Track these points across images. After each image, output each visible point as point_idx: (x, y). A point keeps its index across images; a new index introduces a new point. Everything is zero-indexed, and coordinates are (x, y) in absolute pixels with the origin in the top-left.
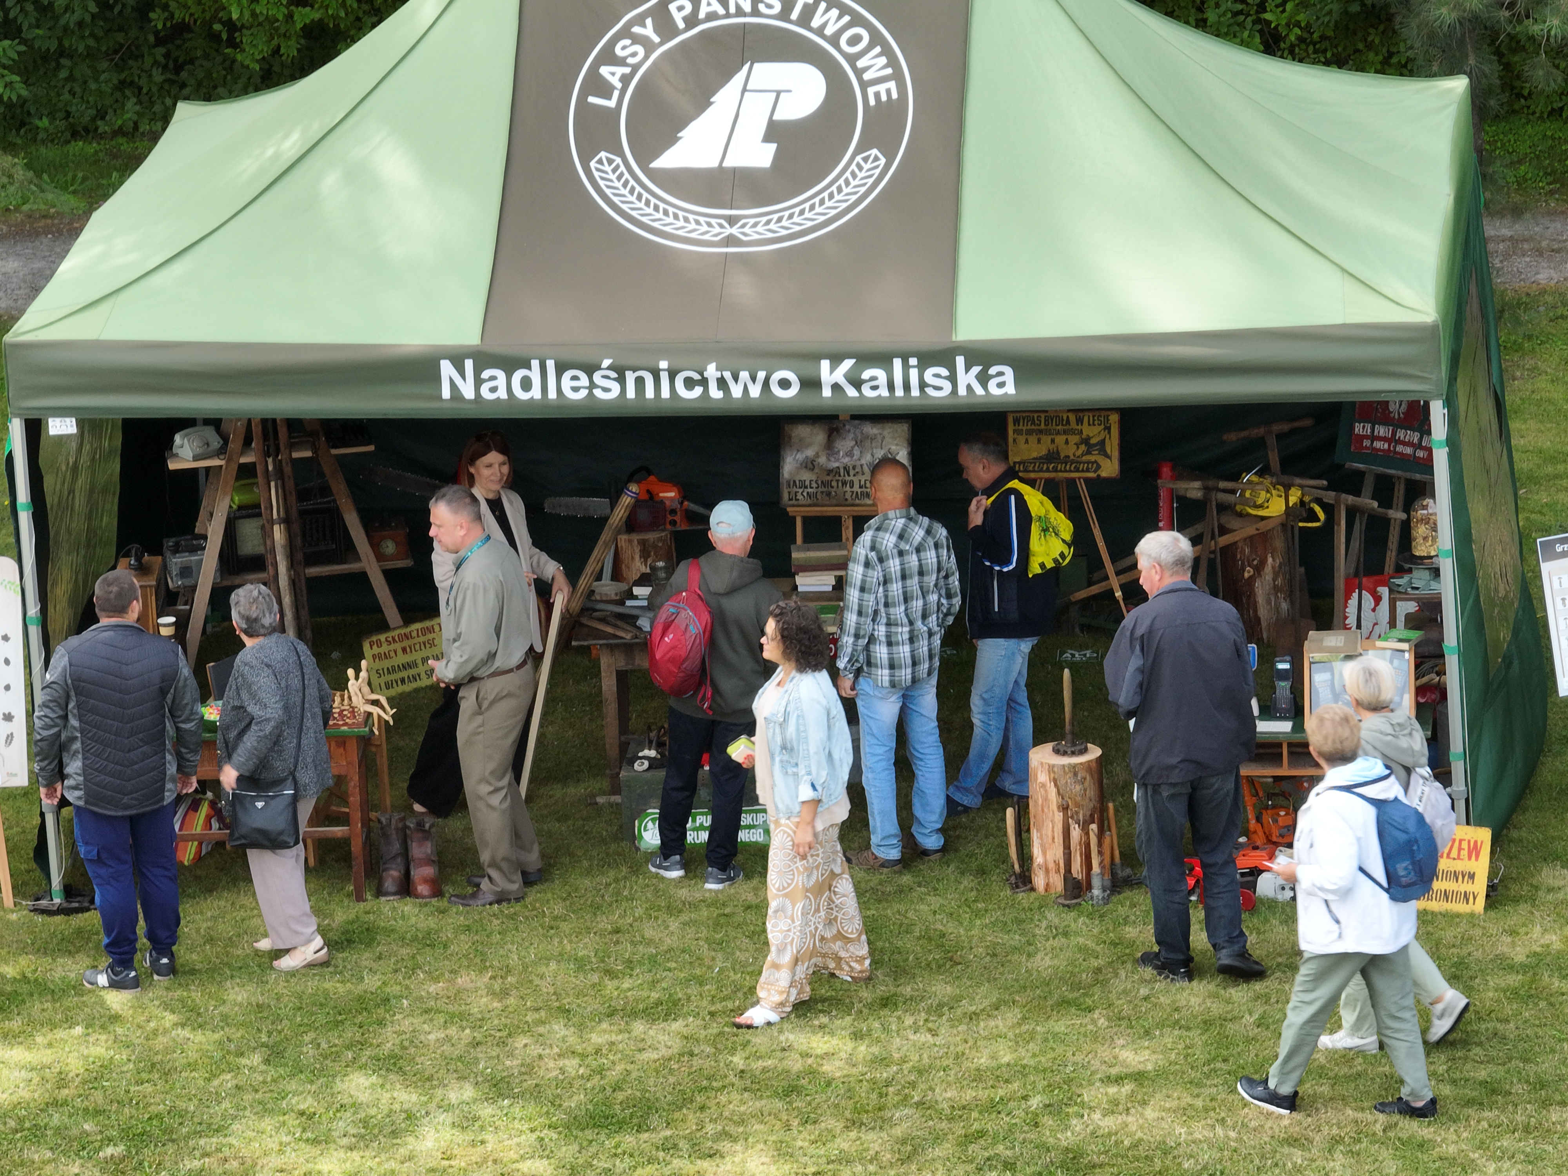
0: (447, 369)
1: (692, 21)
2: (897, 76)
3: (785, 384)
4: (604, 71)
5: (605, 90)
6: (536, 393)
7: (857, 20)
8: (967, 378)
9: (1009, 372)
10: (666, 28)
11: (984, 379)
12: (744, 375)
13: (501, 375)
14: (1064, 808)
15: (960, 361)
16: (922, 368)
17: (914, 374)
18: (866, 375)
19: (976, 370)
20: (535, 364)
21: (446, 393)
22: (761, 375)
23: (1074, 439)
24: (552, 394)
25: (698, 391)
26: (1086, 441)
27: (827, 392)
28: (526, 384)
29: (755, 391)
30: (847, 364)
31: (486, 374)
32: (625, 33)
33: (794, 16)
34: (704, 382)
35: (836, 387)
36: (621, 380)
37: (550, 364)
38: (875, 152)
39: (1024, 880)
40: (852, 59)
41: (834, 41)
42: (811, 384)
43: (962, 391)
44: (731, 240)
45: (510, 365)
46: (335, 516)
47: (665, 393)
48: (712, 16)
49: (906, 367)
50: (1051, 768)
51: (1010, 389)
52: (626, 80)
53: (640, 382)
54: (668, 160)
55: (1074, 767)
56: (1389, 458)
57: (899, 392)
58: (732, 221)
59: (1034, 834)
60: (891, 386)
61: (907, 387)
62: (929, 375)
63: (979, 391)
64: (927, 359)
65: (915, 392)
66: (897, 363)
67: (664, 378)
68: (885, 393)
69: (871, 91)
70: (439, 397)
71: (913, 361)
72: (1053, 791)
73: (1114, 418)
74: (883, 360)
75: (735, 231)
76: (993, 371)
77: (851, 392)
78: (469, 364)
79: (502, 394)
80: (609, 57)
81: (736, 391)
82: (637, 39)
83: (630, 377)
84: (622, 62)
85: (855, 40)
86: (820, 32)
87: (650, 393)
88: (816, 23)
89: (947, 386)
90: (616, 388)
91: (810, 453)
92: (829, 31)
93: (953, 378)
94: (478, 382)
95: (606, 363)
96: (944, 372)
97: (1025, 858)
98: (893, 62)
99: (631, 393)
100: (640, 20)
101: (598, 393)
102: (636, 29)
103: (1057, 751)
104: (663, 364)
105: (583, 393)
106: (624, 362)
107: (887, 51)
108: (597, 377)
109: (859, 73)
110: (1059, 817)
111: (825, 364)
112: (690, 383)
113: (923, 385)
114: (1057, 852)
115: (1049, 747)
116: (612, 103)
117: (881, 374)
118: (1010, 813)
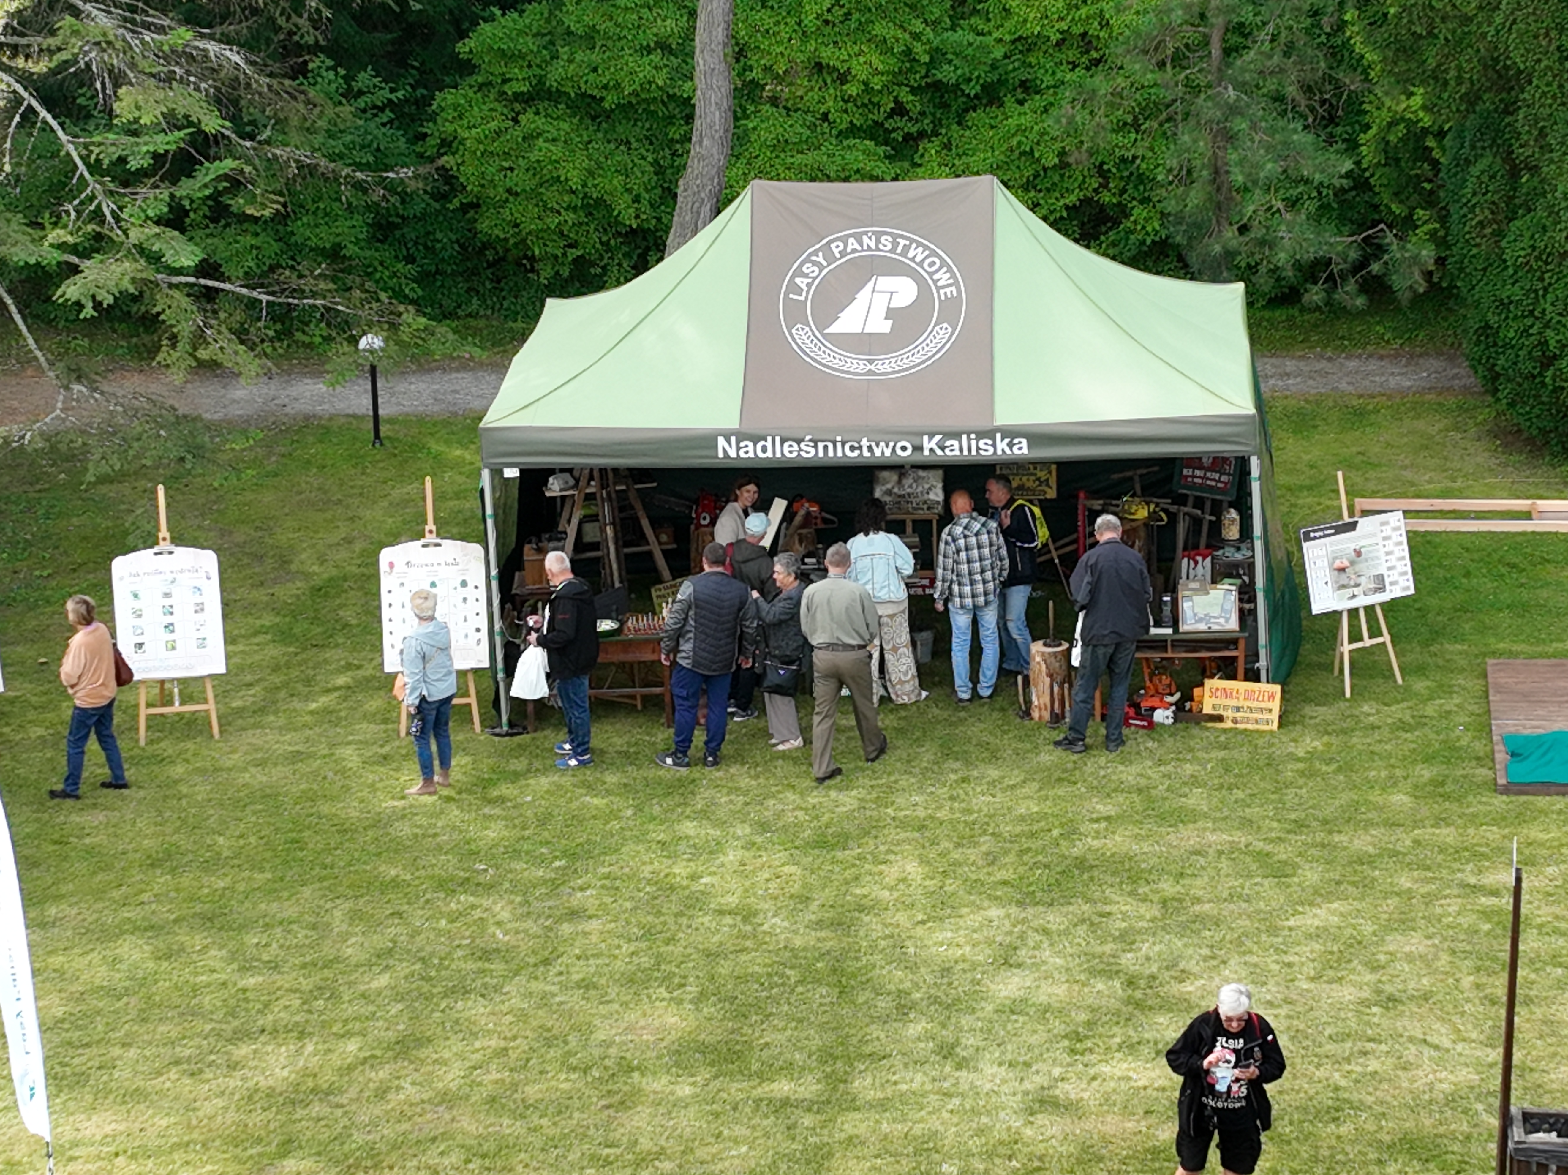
0: (721, 441)
1: (843, 254)
2: (956, 284)
3: (904, 448)
4: (798, 280)
5: (799, 291)
6: (769, 454)
7: (934, 253)
8: (1002, 445)
9: (1024, 441)
10: (830, 258)
11: (1011, 445)
12: (882, 444)
13: (751, 444)
14: (1050, 675)
15: (998, 436)
16: (978, 440)
17: (973, 443)
18: (948, 443)
19: (1007, 440)
20: (769, 439)
21: (721, 455)
22: (891, 444)
23: (1032, 478)
24: (778, 455)
25: (857, 453)
26: (1038, 479)
27: (926, 453)
28: (764, 449)
29: (888, 452)
30: (938, 438)
31: (742, 444)
32: (807, 260)
33: (899, 250)
34: (860, 448)
35: (931, 450)
36: (816, 447)
37: (778, 439)
38: (945, 325)
39: (1027, 714)
40: (931, 275)
41: (921, 264)
42: (918, 448)
43: (999, 452)
44: (870, 372)
45: (755, 440)
46: (637, 520)
47: (840, 454)
48: (854, 251)
49: (969, 439)
50: (1043, 654)
51: (1025, 451)
52: (809, 285)
53: (826, 447)
54: (833, 329)
55: (1055, 654)
56: (1202, 487)
57: (965, 453)
58: (871, 362)
59: (1033, 690)
60: (961, 450)
61: (970, 450)
62: (981, 444)
63: (1008, 451)
64: (980, 435)
65: (974, 453)
66: (964, 437)
67: (839, 445)
68: (957, 453)
69: (942, 292)
70: (717, 457)
71: (973, 436)
72: (1044, 666)
73: (1054, 467)
74: (957, 436)
75: (873, 367)
76: (1016, 441)
77: (939, 452)
78: (733, 439)
79: (751, 455)
80: (799, 273)
81: (878, 452)
82: (815, 263)
83: (821, 445)
84: (806, 276)
85: (932, 264)
86: (913, 259)
87: (831, 453)
88: (911, 254)
89: (991, 450)
90: (813, 451)
91: (889, 486)
92: (918, 259)
93: (994, 445)
94: (739, 449)
95: (808, 438)
96: (990, 442)
97: (1028, 702)
98: (953, 275)
99: (821, 454)
100: (815, 253)
101: (803, 454)
102: (814, 258)
103: (1045, 645)
104: (839, 438)
105: (795, 454)
106: (816, 437)
107: (950, 270)
108: (802, 445)
109: (935, 282)
110: (1048, 680)
111: (926, 438)
112: (852, 448)
113: (978, 449)
114: (1047, 699)
115: (1041, 642)
116: (802, 298)
117: (956, 443)
118: (1020, 678)
